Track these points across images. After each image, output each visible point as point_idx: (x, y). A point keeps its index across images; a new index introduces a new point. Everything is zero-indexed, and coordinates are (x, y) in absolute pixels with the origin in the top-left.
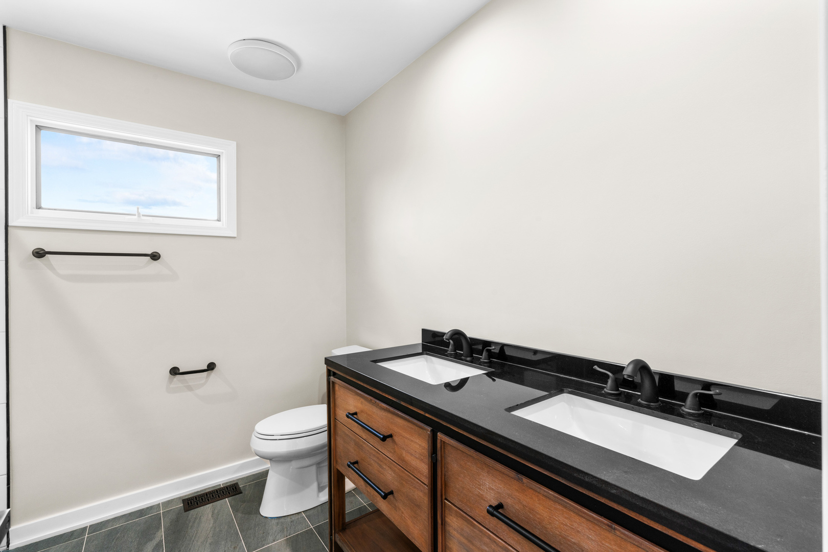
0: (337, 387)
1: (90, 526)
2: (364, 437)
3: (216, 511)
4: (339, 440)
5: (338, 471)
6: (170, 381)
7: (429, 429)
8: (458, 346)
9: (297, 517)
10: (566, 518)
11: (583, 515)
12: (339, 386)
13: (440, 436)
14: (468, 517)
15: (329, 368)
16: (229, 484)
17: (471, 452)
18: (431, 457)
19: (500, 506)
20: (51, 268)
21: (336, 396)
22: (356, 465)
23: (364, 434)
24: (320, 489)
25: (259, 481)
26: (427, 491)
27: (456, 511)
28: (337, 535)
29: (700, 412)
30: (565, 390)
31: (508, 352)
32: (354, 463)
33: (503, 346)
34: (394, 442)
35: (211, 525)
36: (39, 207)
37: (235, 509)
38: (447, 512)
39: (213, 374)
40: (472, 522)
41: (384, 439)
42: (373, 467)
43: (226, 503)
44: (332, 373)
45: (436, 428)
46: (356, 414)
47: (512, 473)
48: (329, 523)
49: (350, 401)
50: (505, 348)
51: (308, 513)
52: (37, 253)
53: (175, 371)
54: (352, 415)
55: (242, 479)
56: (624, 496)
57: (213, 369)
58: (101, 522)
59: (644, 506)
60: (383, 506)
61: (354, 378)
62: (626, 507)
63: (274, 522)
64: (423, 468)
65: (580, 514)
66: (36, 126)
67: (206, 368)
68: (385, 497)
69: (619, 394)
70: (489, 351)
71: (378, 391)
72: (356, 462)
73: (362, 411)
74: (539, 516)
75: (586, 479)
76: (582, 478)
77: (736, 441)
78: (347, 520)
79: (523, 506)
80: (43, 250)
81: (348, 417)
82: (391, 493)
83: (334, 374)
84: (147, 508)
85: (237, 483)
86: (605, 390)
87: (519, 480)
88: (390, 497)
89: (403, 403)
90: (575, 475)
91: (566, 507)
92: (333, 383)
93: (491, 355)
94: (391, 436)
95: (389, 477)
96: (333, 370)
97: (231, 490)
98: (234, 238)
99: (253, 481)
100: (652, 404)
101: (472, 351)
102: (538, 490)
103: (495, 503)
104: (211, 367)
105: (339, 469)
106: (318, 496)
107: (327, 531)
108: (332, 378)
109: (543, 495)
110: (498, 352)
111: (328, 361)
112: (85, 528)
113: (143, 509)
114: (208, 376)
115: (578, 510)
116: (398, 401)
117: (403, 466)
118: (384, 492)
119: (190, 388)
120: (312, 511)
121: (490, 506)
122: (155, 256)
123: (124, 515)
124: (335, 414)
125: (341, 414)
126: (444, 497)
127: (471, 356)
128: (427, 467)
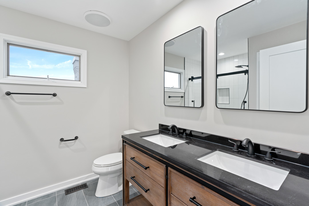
0: (126, 147)
1: (28, 201)
2: (138, 167)
3: (78, 195)
4: (127, 167)
5: (127, 180)
6: (60, 144)
7: (165, 165)
8: (174, 131)
9: (110, 197)
10: (223, 204)
11: (230, 204)
12: (127, 147)
13: (169, 168)
14: (181, 201)
15: (124, 140)
16: (83, 184)
17: (182, 176)
18: (166, 177)
19: (194, 198)
20: (13, 99)
21: (126, 151)
22: (134, 178)
23: (138, 166)
24: (119, 186)
25: (95, 182)
26: (163, 190)
27: (176, 198)
28: (126, 205)
29: (272, 159)
30: (217, 149)
31: (193, 133)
32: (133, 177)
33: (191, 131)
34: (150, 169)
35: (76, 201)
36: (8, 75)
37: (86, 194)
38: (172, 199)
39: (77, 141)
40: (182, 203)
41: (146, 168)
42: (141, 179)
43: (82, 191)
44: (124, 142)
45: (167, 165)
46: (134, 158)
47: (200, 185)
48: (123, 199)
49: (132, 152)
50: (192, 132)
51: (114, 195)
52: (7, 93)
53: (62, 140)
54: (133, 159)
55: (88, 182)
56: (249, 197)
57: (77, 139)
58: (32, 200)
59: (258, 202)
60: (145, 194)
61: (134, 144)
62: (249, 202)
63: (101, 199)
64: (162, 181)
65: (229, 203)
66: (7, 43)
67: (74, 139)
68: (146, 192)
69: (239, 152)
70: (186, 133)
71: (143, 150)
72: (134, 177)
73: (137, 157)
74: (211, 203)
75: (232, 190)
76: (230, 189)
77: (289, 172)
78: (130, 198)
79: (204, 198)
80: (10, 92)
81: (131, 159)
82: (149, 190)
83: (125, 142)
84: (51, 194)
85: (86, 183)
86: (233, 150)
87: (202, 188)
88: (148, 191)
89: (154, 155)
90: (227, 187)
91: (223, 200)
92: (125, 145)
93: (187, 134)
94: (149, 167)
95: (147, 184)
96: (125, 140)
97: (84, 186)
98: (86, 88)
99: (92, 182)
100: (252, 156)
101: (179, 133)
102: (211, 192)
103: (192, 197)
104: (76, 138)
105: (127, 179)
106: (118, 188)
107: (122, 203)
108: (125, 144)
109: (213, 195)
110: (189, 133)
111: (123, 137)
112: (26, 202)
113: (49, 194)
114: (75, 142)
115: (228, 201)
116: (152, 154)
117: (154, 180)
118: (146, 190)
119: (68, 147)
120: (116, 194)
121: (191, 198)
122: (54, 95)
123: (42, 197)
124: (126, 157)
125: (128, 158)
126: (170, 193)
127: (179, 135)
128: (164, 180)
